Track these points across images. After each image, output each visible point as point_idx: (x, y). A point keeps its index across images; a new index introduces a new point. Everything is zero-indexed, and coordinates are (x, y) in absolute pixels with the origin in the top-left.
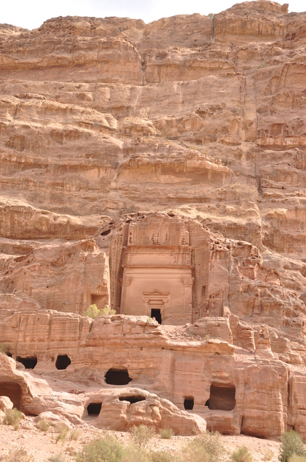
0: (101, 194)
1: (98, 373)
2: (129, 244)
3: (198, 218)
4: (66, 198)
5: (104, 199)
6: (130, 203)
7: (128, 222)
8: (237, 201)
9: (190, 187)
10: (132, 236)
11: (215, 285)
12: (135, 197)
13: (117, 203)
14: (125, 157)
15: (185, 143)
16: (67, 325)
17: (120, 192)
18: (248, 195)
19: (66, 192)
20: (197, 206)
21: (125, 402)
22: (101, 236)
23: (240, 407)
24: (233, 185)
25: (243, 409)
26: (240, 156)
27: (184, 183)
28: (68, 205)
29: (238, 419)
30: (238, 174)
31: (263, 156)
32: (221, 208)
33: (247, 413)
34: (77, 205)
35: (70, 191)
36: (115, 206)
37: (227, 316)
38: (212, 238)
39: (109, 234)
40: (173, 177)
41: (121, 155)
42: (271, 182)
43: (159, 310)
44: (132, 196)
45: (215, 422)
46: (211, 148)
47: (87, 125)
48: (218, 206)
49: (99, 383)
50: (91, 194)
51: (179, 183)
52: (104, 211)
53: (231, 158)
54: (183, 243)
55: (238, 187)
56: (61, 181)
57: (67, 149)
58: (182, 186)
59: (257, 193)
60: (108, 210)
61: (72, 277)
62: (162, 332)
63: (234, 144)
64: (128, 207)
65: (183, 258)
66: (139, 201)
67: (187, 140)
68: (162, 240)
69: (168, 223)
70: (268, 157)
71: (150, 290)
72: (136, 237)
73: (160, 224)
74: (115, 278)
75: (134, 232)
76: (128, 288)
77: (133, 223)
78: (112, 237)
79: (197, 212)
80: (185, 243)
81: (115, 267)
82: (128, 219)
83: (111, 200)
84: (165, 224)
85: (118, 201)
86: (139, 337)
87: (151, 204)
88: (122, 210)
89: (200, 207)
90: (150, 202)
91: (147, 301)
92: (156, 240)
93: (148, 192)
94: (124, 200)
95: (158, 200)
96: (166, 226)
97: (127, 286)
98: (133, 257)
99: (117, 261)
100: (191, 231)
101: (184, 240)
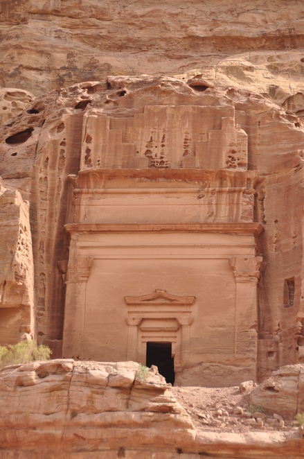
0: (3, 27)
2: (84, 168)
3: (273, 92)
5: (13, 42)
6: (85, 54)
7: (82, 106)
9: (251, 5)
10: (91, 146)
12: (98, 37)
13: (48, 54)
17: (57, 20)
20: (270, 59)
22: (5, 146)
36: (43, 61)
39: (30, 141)
43: (166, 348)
44: (89, 32)
52: (13, 76)
54: (231, 162)
60: (25, 73)
62: (178, 406)
64: (79, 66)
65: (231, 203)
66: (109, 48)
68: (174, 156)
69: (189, 108)
71: (144, 291)
72: (104, 147)
73: (169, 112)
74: (48, 261)
75: (97, 135)
76: (82, 286)
77: (95, 110)
78: (36, 149)
79: (270, 75)
80: (236, 163)
81: (46, 230)
82: (80, 99)
83: (31, 44)
84: (182, 112)
85: (53, 47)
86: (115, 421)
87: (142, 56)
88: (64, 72)
89: (278, 61)
90: (141, 50)
91: (136, 322)
92: (159, 155)
93: (133, 20)
94: (67, 45)
95: (163, 44)
96: (184, 117)
97: (78, 281)
98: (94, 202)
99: (51, 215)
100: (255, 131)
101: (235, 156)
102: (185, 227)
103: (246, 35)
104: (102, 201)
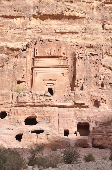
0: (23, 31)
1: (21, 120)
2: (36, 55)
3: (71, 42)
4: (4, 33)
5: (24, 34)
6: (37, 36)
7: (35, 44)
8: (91, 32)
9: (67, 26)
10: (37, 52)
11: (79, 75)
12: (39, 33)
13: (31, 36)
14: (34, 11)
15: (64, 3)
16: (5, 97)
17: (32, 29)
18: (97, 29)
19: (4, 30)
21: (34, 133)
22: (21, 52)
23: (91, 134)
24: (89, 25)
25: (93, 135)
26: (93, 9)
27: (64, 24)
28: (6, 37)
29: (91, 140)
30: (92, 18)
31: (105, 8)
32: (83, 37)
33: (95, 137)
34: (10, 37)
35: (6, 30)
36: (29, 37)
37: (85, 90)
38: (77, 51)
39: (26, 51)
40: (59, 21)
41: (32, 10)
42: (109, 22)
43: (52, 88)
44: (38, 32)
45: (79, 142)
46: (78, 5)
48: (82, 36)
49: (22, 125)
50: (17, 31)
51: (62, 25)
52: (24, 40)
53: (88, 10)
54: (63, 54)
55: (92, 25)
56: (2, 24)
57: (4, 7)
58: (63, 26)
59: (102, 28)
60: (26, 39)
61: (7, 73)
62: (52, 99)
63: (90, 3)
64: (36, 38)
65: (63, 62)
66: (41, 34)
67: (66, 1)
68: (53, 54)
69: (55, 44)
70: (108, 9)
71: (47, 78)
72: (39, 52)
73: (51, 45)
74: (30, 73)
75: (38, 49)
76: (36, 78)
77: (38, 45)
78: (27, 52)
79: (71, 39)
80: (64, 54)
81: (29, 67)
82: (35, 43)
83: (27, 34)
84: (54, 45)
85: (31, 34)
86: (41, 101)
87: (48, 36)
88: (33, 39)
89: (72, 36)
90: (47, 35)
91: (46, 84)
92: (50, 53)
93: (46, 29)
94: (34, 34)
95: (52, 34)
96: (54, 46)
97: (35, 77)
98: (38, 62)
99: (30, 65)
100: (67, 48)
101: (64, 53)
102: (55, 66)
103: (66, 32)
104: (39, 62)
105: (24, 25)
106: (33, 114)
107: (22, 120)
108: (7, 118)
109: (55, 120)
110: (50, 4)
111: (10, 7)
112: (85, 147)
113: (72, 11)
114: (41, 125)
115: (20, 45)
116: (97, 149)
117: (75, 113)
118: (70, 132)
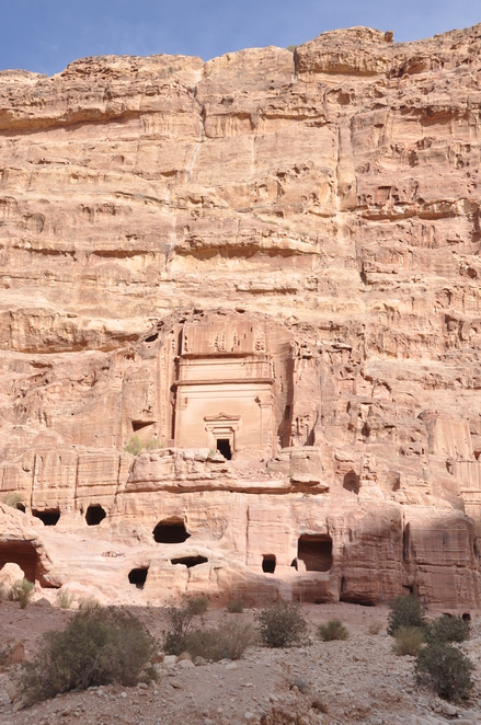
0: (148, 289)
1: (144, 528)
2: (184, 352)
3: (280, 315)
4: (99, 296)
5: (152, 295)
6: (187, 300)
7: (182, 322)
8: (332, 291)
9: (268, 274)
10: (187, 342)
11: (303, 404)
12: (193, 292)
13: (169, 300)
14: (178, 237)
15: (259, 216)
16: (99, 465)
17: (174, 283)
18: (348, 282)
19: (100, 288)
20: (278, 300)
21: (179, 565)
22: (145, 343)
23: (338, 566)
24: (326, 271)
25: (342, 567)
26: (335, 231)
27: (260, 270)
28: (103, 305)
29: (337, 583)
30: (333, 255)
31: (367, 230)
32: (312, 301)
33: (349, 572)
34: (116, 304)
35: (105, 286)
36: (166, 304)
37: (318, 445)
38: (297, 339)
39: (157, 340)
40: (245, 262)
41: (173, 235)
42: (377, 264)
43: (227, 442)
44: (189, 289)
45: (305, 588)
46: (295, 222)
47: (127, 195)
48: (307, 299)
49: (146, 542)
50: (133, 289)
51: (253, 271)
52: (152, 311)
53: (323, 234)
54: (258, 348)
55: (334, 272)
56: (93, 273)
57: (100, 229)
58: (258, 274)
59: (360, 279)
60: (158, 310)
61: (105, 400)
62: (230, 469)
63: (326, 216)
64: (185, 305)
65: (257, 368)
66: (199, 296)
67: (263, 213)
68: (229, 347)
69: (236, 322)
70: (374, 232)
71: (215, 414)
72: (193, 342)
73: (226, 324)
74: (166, 400)
75: (190, 336)
76: (183, 412)
77: (189, 324)
78: (161, 344)
79: (278, 307)
80: (260, 348)
81: (165, 384)
82: (181, 319)
83: (161, 296)
84: (232, 323)
85: (172, 297)
86: (199, 477)
88: (177, 309)
89: (282, 301)
90: (215, 297)
91: (211, 430)
92: (222, 345)
93: (211, 283)
94: (178, 296)
95: (226, 294)
96: (233, 326)
97: (182, 409)
98: (189, 369)
99: (167, 377)
100: (269, 332)
101: (259, 344)
102: (235, 381)
103: (266, 289)
104: (193, 369)
105: (151, 272)
106: (176, 512)
107: (147, 530)
108: (104, 523)
109: (236, 529)
110: (222, 219)
111: (117, 228)
112: (320, 602)
113: (279, 236)
114: (200, 542)
115: (141, 325)
116: (353, 606)
117: (293, 508)
118: (279, 559)
